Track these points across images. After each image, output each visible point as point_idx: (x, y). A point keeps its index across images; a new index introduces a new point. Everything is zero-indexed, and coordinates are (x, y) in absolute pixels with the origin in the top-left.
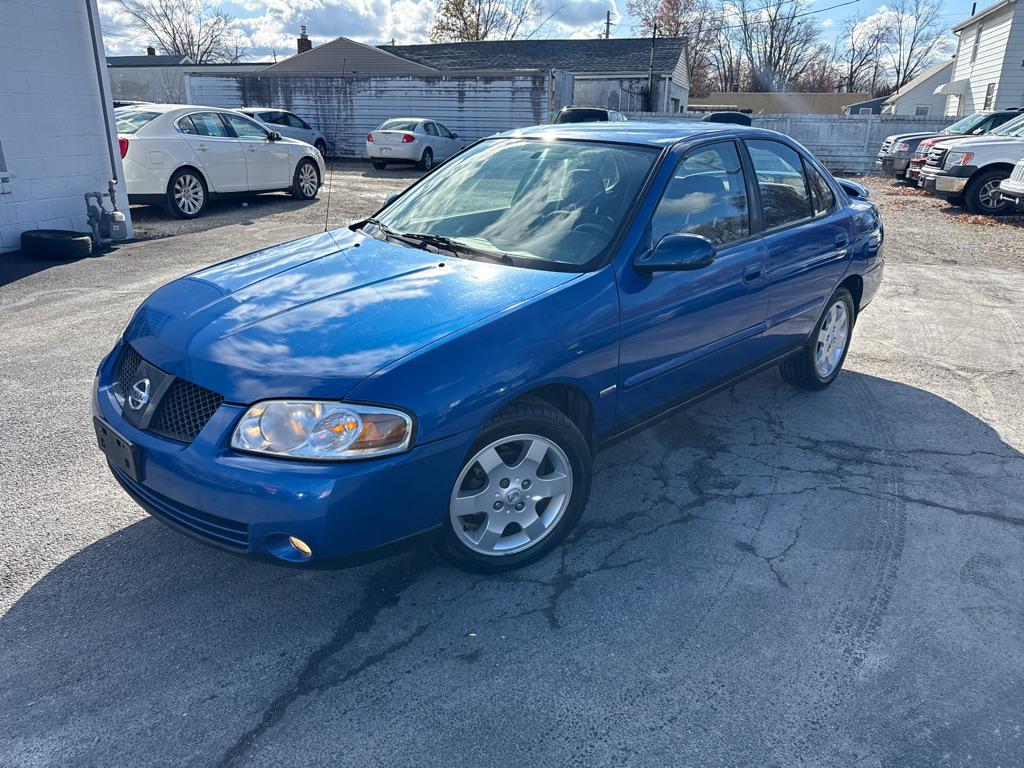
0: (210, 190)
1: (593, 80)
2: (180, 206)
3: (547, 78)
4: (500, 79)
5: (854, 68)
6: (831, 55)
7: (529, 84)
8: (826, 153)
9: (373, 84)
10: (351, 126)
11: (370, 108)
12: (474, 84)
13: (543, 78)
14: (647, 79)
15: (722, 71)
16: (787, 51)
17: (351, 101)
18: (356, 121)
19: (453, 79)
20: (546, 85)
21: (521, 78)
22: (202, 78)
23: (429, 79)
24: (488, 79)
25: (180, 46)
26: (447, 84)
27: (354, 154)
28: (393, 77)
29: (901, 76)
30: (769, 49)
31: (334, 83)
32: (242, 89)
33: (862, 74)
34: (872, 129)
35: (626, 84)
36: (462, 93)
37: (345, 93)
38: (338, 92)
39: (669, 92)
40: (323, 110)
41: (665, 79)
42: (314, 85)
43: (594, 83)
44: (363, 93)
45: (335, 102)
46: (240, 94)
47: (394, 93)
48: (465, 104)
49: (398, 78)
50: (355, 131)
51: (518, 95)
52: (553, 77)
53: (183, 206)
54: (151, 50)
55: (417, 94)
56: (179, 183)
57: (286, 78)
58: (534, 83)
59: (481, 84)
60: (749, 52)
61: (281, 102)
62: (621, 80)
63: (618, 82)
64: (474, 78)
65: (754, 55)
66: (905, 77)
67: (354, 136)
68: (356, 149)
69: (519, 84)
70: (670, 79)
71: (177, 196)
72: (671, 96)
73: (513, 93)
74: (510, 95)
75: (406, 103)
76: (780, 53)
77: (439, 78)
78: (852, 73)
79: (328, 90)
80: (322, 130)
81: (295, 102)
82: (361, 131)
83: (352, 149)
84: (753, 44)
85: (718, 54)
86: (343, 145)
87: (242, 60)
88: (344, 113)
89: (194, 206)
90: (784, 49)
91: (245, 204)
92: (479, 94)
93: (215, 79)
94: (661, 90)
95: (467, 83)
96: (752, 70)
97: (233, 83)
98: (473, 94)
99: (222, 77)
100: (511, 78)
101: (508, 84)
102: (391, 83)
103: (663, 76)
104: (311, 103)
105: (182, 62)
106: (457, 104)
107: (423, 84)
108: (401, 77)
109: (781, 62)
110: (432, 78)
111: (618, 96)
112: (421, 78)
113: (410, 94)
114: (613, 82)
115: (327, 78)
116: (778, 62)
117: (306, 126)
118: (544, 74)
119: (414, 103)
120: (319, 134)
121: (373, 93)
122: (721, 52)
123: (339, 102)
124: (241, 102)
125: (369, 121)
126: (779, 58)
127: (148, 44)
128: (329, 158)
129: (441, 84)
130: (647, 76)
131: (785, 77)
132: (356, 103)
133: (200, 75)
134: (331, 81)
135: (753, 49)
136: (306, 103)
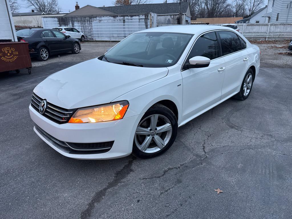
3: (149, 15)
4: (135, 16)
5: (237, 10)
6: (231, 7)
7: (144, 17)
9: (98, 18)
11: (97, 26)
12: (127, 17)
13: (148, 15)
14: (178, 15)
15: (200, 12)
16: (218, 6)
17: (92, 24)
18: (93, 30)
19: (121, 16)
20: (149, 17)
21: (141, 15)
22: (47, 18)
23: (114, 17)
24: (132, 16)
25: (42, 9)
26: (120, 18)
27: (93, 39)
28: (104, 16)
29: (251, 12)
30: (213, 5)
31: (86, 19)
32: (59, 21)
33: (240, 12)
35: (172, 17)
36: (124, 20)
37: (90, 21)
38: (87, 21)
39: (185, 18)
40: (83, 27)
41: (184, 15)
42: (80, 19)
43: (163, 16)
44: (95, 21)
45: (87, 24)
46: (58, 23)
47: (104, 21)
48: (125, 24)
49: (105, 17)
50: (93, 33)
51: (141, 20)
52: (151, 15)
54: (33, 11)
55: (111, 21)
57: (72, 18)
58: (145, 17)
59: (130, 18)
60: (207, 6)
61: (71, 25)
62: (171, 15)
63: (170, 16)
65: (209, 7)
66: (252, 12)
68: (94, 38)
69: (141, 17)
72: (186, 20)
73: (139, 20)
75: (107, 24)
76: (216, 7)
77: (117, 16)
78: (237, 12)
79: (84, 21)
80: (83, 33)
81: (75, 25)
82: (95, 33)
83: (93, 38)
84: (208, 4)
85: (198, 7)
86: (90, 37)
87: (60, 13)
88: (89, 27)
90: (217, 5)
91: (59, 56)
92: (129, 21)
93: (51, 18)
94: (183, 18)
95: (126, 17)
96: (208, 12)
97: (56, 19)
98: (127, 21)
99: (53, 18)
101: (137, 17)
102: (103, 18)
103: (183, 14)
104: (80, 25)
105: (42, 14)
106: (123, 24)
108: (106, 16)
109: (217, 9)
110: (115, 16)
111: (170, 20)
112: (112, 16)
113: (109, 21)
114: (169, 16)
115: (84, 17)
116: (216, 9)
117: (78, 32)
118: (148, 14)
119: (110, 24)
120: (82, 34)
121: (98, 21)
122: (199, 7)
123: (88, 24)
124: (59, 25)
125: (97, 30)
126: (216, 8)
127: (32, 9)
128: (86, 41)
129: (118, 18)
130: (178, 14)
131: (218, 13)
132: (93, 24)
133: (46, 17)
134: (85, 18)
135: (208, 5)
136: (78, 25)
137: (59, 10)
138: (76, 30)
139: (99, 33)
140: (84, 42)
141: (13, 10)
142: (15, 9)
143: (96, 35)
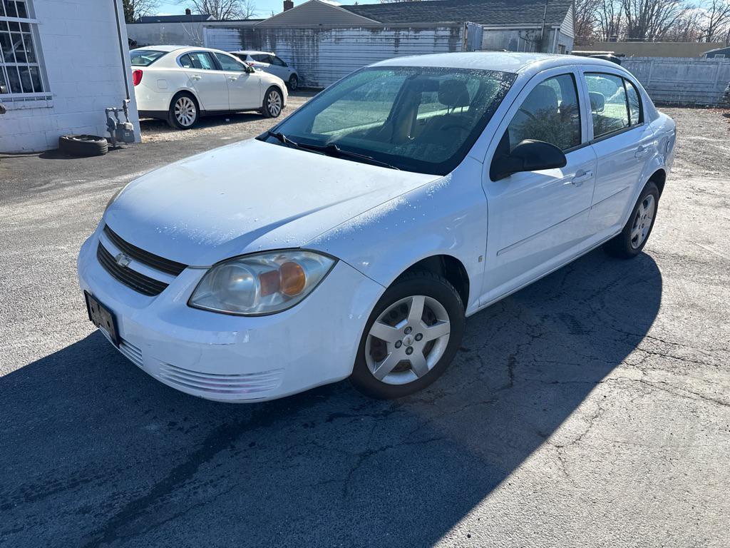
0: (201, 108)
1: (498, 30)
2: (179, 119)
3: (462, 28)
4: (427, 29)
5: (713, 23)
6: (695, 12)
7: (448, 33)
8: (681, 89)
9: (333, 33)
10: (317, 65)
11: (331, 51)
12: (406, 33)
13: (459, 29)
14: (540, 29)
15: (604, 25)
16: (659, 9)
17: (317, 46)
18: (320, 61)
19: (392, 29)
20: (461, 33)
21: (442, 28)
22: (215, 30)
23: (374, 30)
24: (417, 30)
25: (209, 8)
26: (387, 33)
27: (318, 85)
28: (348, 28)
30: (644, 8)
31: (306, 33)
32: (241, 37)
33: (720, 28)
34: (721, 70)
35: (524, 34)
36: (397, 40)
37: (313, 40)
38: (308, 40)
39: (557, 40)
40: (297, 53)
41: (554, 29)
42: (291, 34)
43: (499, 33)
44: (326, 40)
45: (305, 47)
46: (240, 41)
47: (349, 40)
48: (399, 48)
49: (351, 29)
50: (319, 68)
51: (439, 41)
52: (466, 28)
53: (181, 120)
54: (188, 11)
55: (365, 40)
56: (179, 104)
57: (273, 29)
58: (452, 32)
59: (412, 33)
60: (627, 10)
61: (268, 47)
62: (520, 31)
63: (517, 32)
64: (406, 29)
65: (631, 12)
67: (318, 72)
68: (320, 81)
69: (441, 33)
70: (559, 29)
71: (177, 112)
72: (559, 43)
73: (436, 40)
74: (433, 41)
75: (357, 48)
76: (652, 11)
77: (382, 29)
78: (711, 27)
79: (301, 38)
80: (296, 67)
81: (278, 47)
82: (323, 68)
83: (317, 81)
84: (632, 4)
85: (602, 12)
86: (310, 79)
87: (250, 18)
88: (312, 55)
89: (189, 120)
90: (656, 8)
91: (228, 120)
92: (410, 41)
93: (224, 30)
94: (551, 38)
95: (402, 32)
96: (630, 24)
97: (236, 33)
98: (405, 41)
99: (228, 28)
100: (434, 29)
101: (432, 33)
102: (346, 33)
103: (553, 27)
104: (289, 47)
105: (208, 19)
106: (393, 48)
107: (369, 33)
108: (354, 28)
109: (654, 17)
110: (376, 28)
111: (517, 43)
112: (368, 29)
113: (359, 41)
114: (514, 32)
115: (301, 29)
116: (651, 18)
117: (284, 65)
118: (459, 26)
119: (362, 48)
120: (293, 71)
121: (333, 40)
122: (605, 11)
123: (308, 47)
124: (241, 47)
125: (329, 61)
126: (652, 15)
127: (188, 7)
128: (300, 88)
129: (383, 33)
130: (540, 27)
131: (656, 30)
132: (321, 47)
133: (214, 27)
134: (304, 32)
135: (631, 8)
136: (286, 47)
137: (250, 12)
138: (278, 61)
139: (334, 69)
140: (294, 90)
141: (145, 9)
142: (150, 7)
143: (327, 75)
